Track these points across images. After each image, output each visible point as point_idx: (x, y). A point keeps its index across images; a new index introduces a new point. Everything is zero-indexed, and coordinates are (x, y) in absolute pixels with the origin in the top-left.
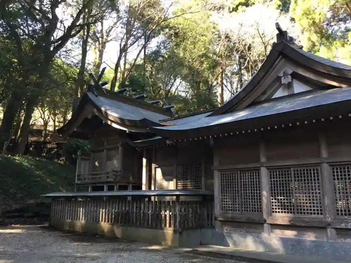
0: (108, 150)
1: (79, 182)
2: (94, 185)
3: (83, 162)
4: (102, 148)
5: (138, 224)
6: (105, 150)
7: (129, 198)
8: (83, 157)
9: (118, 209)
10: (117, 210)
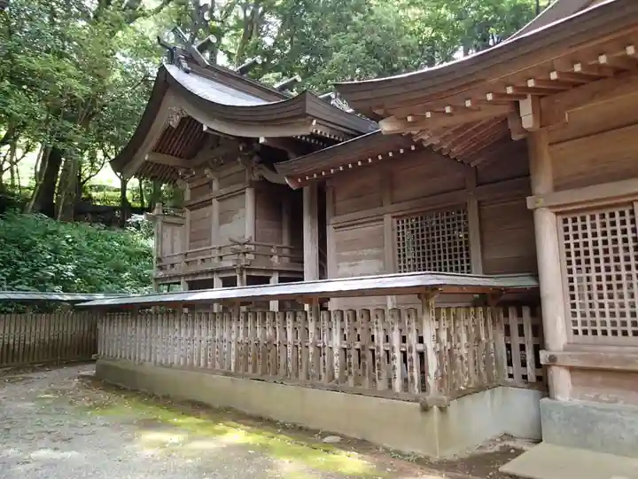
0: (221, 199)
1: (161, 274)
2: (190, 279)
3: (168, 230)
4: (207, 197)
5: (302, 375)
6: (214, 201)
7: (274, 305)
8: (168, 219)
9: (246, 335)
10: (241, 337)
